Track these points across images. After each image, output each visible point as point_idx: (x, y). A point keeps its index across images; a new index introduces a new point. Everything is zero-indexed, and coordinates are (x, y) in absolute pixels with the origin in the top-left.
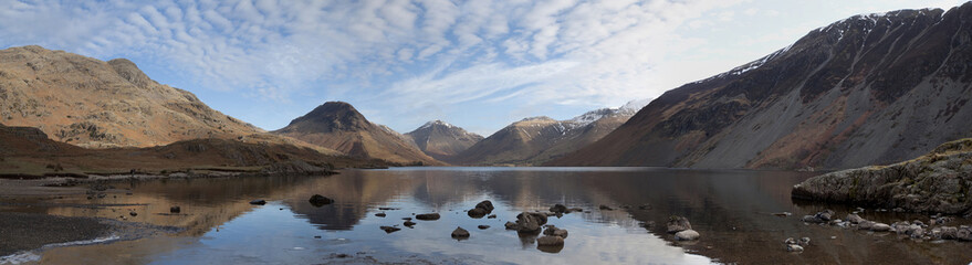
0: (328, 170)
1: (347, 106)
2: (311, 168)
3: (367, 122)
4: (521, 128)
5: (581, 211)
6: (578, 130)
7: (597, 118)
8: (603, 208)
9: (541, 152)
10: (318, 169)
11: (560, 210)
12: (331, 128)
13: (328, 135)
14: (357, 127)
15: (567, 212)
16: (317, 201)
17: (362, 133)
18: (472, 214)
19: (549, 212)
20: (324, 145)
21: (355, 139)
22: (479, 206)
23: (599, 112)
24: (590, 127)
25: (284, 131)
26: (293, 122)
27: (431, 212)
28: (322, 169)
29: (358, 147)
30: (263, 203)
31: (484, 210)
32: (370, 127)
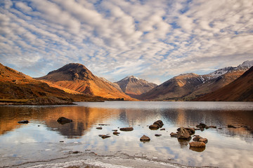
0: (70, 102)
1: (82, 66)
2: (59, 101)
3: (93, 75)
4: (178, 80)
5: (215, 127)
6: (212, 80)
7: (224, 73)
8: (230, 126)
9: (190, 93)
10: (64, 102)
11: (202, 127)
12: (73, 78)
13: (71, 82)
14: (87, 78)
15: (207, 128)
16: (62, 121)
17: (90, 82)
18: (151, 128)
19: (196, 128)
20: (69, 87)
21: (86, 85)
22: (155, 123)
23: (226, 69)
24: (219, 78)
25: (44, 78)
26: (50, 73)
27: (128, 127)
28: (67, 102)
29: (88, 89)
30: (27, 122)
31: (158, 125)
32: (94, 78)
